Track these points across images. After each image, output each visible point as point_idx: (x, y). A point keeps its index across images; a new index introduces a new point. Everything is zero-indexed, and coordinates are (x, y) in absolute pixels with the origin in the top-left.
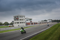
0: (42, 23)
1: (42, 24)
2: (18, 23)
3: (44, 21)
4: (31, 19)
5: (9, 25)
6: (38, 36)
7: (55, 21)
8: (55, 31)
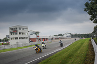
0: (56, 38)
1: (56, 40)
2: (17, 38)
3: (59, 35)
4: (38, 33)
5: (1, 43)
6: (50, 59)
7: (76, 36)
8: (76, 51)
